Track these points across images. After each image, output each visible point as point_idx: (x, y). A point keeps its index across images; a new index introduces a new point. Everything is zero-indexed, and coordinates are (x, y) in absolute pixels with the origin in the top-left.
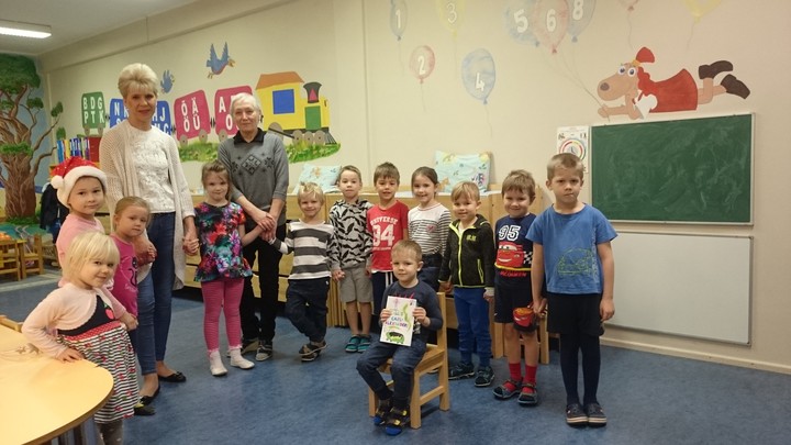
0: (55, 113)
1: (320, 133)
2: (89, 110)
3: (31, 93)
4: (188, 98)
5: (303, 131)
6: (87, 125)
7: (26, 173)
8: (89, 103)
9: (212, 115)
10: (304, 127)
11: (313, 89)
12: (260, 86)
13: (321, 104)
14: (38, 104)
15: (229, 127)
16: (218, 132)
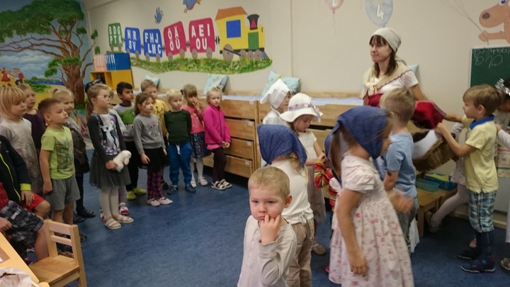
0: (93, 37)
1: (258, 52)
2: (113, 35)
3: (79, 25)
4: (172, 27)
5: (247, 50)
6: (112, 45)
7: (77, 76)
8: (112, 30)
9: (187, 39)
10: (247, 47)
11: (253, 19)
12: (218, 18)
13: (259, 30)
14: (83, 31)
15: (199, 48)
16: (191, 51)
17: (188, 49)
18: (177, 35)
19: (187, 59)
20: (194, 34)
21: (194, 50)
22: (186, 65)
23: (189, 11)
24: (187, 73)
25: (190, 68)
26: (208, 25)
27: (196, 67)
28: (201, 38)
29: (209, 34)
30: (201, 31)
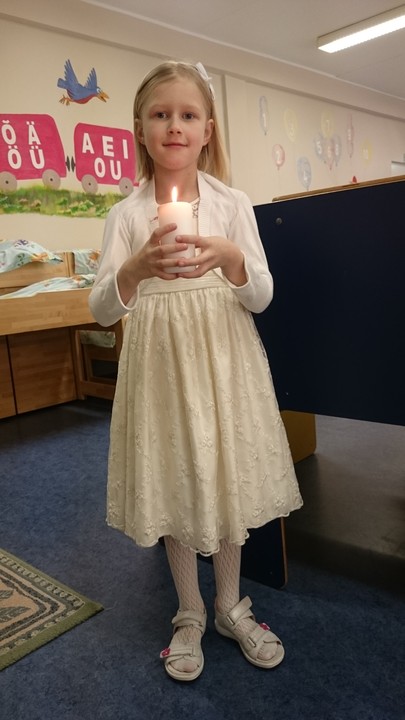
4: (17, 121)
15: (101, 175)
16: (80, 178)
17: (71, 174)
18: (34, 138)
19: (66, 192)
20: (88, 146)
21: (88, 178)
22: (65, 202)
23: (73, 104)
24: (67, 218)
25: (75, 209)
26: (125, 142)
27: (93, 210)
28: (107, 159)
29: (126, 156)
30: (106, 147)
